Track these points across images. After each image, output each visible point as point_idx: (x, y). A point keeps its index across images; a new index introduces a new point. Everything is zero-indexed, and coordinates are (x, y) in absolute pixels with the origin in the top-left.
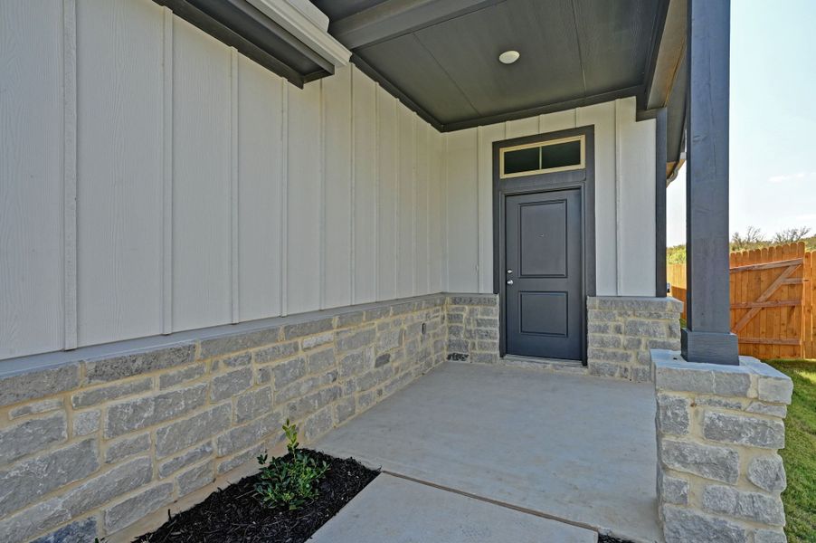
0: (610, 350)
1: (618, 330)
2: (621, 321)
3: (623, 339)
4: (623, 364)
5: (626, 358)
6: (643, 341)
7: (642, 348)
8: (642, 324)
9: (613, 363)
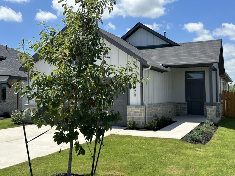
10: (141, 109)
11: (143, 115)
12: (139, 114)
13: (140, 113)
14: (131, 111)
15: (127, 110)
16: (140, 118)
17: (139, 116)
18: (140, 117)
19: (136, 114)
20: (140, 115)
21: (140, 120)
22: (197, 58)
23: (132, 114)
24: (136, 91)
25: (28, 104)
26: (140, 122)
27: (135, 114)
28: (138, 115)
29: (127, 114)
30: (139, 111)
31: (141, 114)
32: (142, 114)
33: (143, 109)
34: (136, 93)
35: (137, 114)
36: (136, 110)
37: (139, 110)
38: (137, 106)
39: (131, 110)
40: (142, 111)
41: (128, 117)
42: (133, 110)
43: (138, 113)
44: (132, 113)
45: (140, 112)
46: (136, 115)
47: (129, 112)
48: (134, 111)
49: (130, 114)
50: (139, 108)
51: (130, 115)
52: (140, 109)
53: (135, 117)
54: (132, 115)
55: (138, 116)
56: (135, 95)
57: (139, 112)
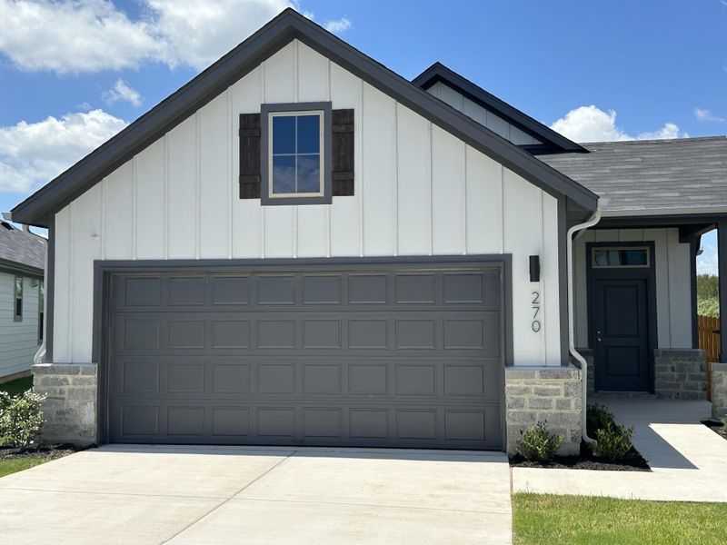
0: (668, 382)
1: (673, 369)
2: (674, 364)
3: (676, 374)
4: (676, 390)
5: (678, 386)
6: (687, 375)
7: (687, 379)
8: (686, 365)
9: (670, 390)
10: (567, 380)
11: (577, 406)
12: (558, 401)
13: (562, 397)
14: (526, 391)
15: (508, 385)
16: (561, 418)
17: (558, 408)
18: (561, 414)
19: (546, 401)
20: (562, 404)
21: (562, 426)
22: (677, 194)
23: (527, 400)
24: (542, 308)
25: (49, 365)
26: (564, 431)
27: (540, 400)
28: (554, 404)
29: (509, 401)
30: (558, 390)
31: (569, 401)
32: (573, 403)
33: (573, 380)
34: (540, 317)
35: (551, 401)
36: (546, 387)
37: (560, 385)
38: (546, 371)
39: (524, 386)
40: (571, 390)
41: (510, 411)
42: (533, 388)
43: (554, 399)
44: (526, 397)
45: (563, 392)
46: (546, 404)
47: (515, 391)
48: (537, 389)
49: (518, 400)
50: (558, 377)
51: (519, 404)
52: (562, 381)
53: (543, 411)
54: (527, 404)
55: (554, 411)
56: (536, 325)
57: (557, 392)
